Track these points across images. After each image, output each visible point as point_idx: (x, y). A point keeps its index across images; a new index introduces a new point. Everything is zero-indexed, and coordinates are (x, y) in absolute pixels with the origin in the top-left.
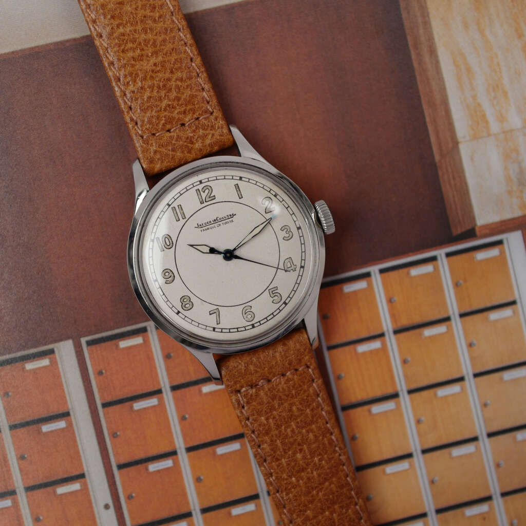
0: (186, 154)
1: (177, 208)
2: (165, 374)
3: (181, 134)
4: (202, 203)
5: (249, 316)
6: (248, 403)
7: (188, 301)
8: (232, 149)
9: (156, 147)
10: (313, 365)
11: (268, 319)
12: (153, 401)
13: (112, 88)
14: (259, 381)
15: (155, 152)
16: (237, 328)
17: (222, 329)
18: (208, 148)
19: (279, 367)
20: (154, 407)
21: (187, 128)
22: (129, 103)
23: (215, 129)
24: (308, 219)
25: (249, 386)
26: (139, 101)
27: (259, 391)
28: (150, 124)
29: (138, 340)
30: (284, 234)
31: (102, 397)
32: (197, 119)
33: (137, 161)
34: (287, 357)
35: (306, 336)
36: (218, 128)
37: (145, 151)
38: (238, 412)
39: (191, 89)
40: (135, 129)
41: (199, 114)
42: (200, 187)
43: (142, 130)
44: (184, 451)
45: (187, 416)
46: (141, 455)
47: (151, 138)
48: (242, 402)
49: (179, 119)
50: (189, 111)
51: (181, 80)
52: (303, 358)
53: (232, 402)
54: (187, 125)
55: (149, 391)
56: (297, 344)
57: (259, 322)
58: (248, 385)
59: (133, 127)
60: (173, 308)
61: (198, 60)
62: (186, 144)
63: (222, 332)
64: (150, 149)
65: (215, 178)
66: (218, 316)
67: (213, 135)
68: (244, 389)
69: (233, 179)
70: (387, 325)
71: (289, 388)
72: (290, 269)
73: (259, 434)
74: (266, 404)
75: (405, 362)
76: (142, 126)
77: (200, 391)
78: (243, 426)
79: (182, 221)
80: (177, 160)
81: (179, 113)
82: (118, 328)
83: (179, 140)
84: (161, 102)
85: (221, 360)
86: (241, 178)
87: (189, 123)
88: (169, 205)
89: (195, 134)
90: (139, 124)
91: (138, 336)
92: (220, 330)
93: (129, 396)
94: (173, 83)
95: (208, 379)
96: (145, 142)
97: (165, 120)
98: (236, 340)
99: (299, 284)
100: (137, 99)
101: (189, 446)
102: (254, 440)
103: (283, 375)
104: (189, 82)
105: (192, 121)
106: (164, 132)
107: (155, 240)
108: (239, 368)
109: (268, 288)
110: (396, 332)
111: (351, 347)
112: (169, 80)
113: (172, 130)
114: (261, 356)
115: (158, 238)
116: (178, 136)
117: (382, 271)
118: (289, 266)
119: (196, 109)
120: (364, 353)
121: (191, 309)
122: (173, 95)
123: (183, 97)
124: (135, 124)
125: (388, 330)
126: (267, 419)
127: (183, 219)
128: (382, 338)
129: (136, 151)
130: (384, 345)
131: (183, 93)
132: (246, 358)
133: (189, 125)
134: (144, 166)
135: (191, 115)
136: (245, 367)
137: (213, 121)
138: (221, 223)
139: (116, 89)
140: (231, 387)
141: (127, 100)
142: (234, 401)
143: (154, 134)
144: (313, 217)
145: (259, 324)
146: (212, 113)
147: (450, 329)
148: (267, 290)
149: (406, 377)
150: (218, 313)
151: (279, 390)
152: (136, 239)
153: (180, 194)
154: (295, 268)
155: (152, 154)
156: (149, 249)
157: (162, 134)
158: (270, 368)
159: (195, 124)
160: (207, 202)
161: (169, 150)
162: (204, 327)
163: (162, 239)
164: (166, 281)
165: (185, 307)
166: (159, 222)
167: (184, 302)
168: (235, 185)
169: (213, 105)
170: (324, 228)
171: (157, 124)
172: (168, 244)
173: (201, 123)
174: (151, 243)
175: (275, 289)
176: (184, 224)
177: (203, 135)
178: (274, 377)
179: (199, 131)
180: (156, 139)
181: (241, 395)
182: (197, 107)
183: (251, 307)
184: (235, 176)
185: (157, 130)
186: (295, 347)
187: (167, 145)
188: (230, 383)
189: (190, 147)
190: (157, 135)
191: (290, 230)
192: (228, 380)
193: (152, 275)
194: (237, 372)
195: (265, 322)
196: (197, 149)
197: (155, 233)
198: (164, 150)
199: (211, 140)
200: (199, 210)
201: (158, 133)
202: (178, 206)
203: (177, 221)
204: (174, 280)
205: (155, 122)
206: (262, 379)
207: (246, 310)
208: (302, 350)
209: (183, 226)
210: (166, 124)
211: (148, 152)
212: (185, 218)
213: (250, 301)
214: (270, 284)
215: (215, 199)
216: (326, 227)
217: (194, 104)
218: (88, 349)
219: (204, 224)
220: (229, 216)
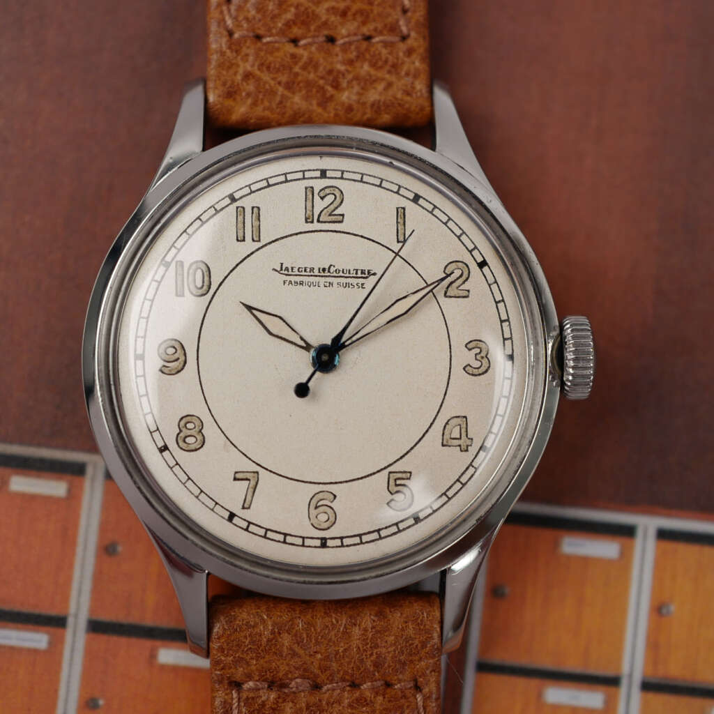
0: (315, 107)
1: (248, 211)
2: (87, 586)
3: (319, 57)
4: (308, 220)
5: (323, 517)
7: (197, 429)
8: (424, 132)
9: (253, 66)
10: (431, 686)
11: (365, 538)
12: (37, 639)
14: (291, 680)
15: (247, 76)
16: (285, 535)
17: (250, 523)
18: (368, 111)
19: (349, 663)
20: (35, 652)
21: (337, 49)
23: (398, 74)
24: (536, 344)
25: (265, 681)
27: (284, 701)
28: (259, 10)
29: (55, 488)
30: (469, 357)
32: (368, 38)
33: (199, 86)
34: (377, 646)
35: (438, 614)
36: (407, 74)
37: (227, 65)
40: (222, 12)
41: (375, 30)
42: (319, 184)
43: (235, 19)
45: (101, 702)
47: (249, 42)
48: (236, 711)
49: (325, 23)
50: (354, 15)
52: (411, 661)
53: (212, 704)
54: (340, 42)
55: (37, 611)
56: (410, 625)
57: (342, 538)
58: (262, 679)
59: (219, 5)
60: (156, 435)
62: (321, 82)
63: (247, 530)
64: (238, 66)
65: (358, 177)
66: (251, 490)
67: (390, 85)
68: (251, 684)
69: (397, 193)
70: (633, 661)
72: (456, 442)
76: (240, 8)
77: (153, 656)
79: (249, 246)
80: (289, 112)
81: (333, 10)
82: (21, 442)
83: (310, 68)
85: (222, 598)
86: (416, 198)
87: (346, 40)
88: (233, 200)
89: (350, 69)
91: (59, 479)
92: (244, 525)
95: (177, 636)
96: (234, 47)
97: (297, 15)
98: (271, 561)
99: (464, 485)
103: (354, 686)
105: (355, 38)
106: (284, 40)
107: (173, 264)
108: (257, 630)
109: (390, 469)
110: (647, 686)
111: (534, 683)
113: (302, 42)
114: (319, 622)
115: (182, 263)
116: (311, 60)
117: (664, 535)
118: (456, 434)
119: (371, 16)
120: (556, 708)
121: (196, 450)
125: (630, 676)
127: (253, 240)
128: (612, 690)
129: (207, 61)
130: (610, 704)
132: (282, 615)
133: (344, 44)
134: (211, 98)
135: (356, 24)
136: (273, 632)
137: (401, 54)
138: (335, 281)
140: (222, 669)
142: (217, 702)
143: (258, 37)
144: (550, 346)
145: (338, 542)
146: (404, 38)
148: (386, 472)
150: (253, 483)
152: (131, 247)
153: (266, 184)
154: (467, 446)
155: (239, 77)
156: (153, 280)
157: (276, 42)
158: (327, 658)
159: (357, 48)
160: (322, 222)
161: (279, 83)
162: (212, 504)
163: (189, 269)
164: (164, 366)
165: (184, 441)
166: (197, 229)
167: (186, 428)
168: (397, 209)
169: (413, 21)
170: (565, 379)
171: (274, 17)
172: (199, 285)
173: (373, 49)
174: (162, 269)
175: (404, 476)
176: (252, 253)
177: (368, 77)
178: (331, 682)
179: (362, 67)
180: (260, 50)
181: (239, 694)
182: (375, 12)
183: (335, 496)
184: (406, 189)
185: (269, 30)
186: (403, 630)
187: (278, 70)
188: (223, 658)
189: (328, 95)
190: (265, 40)
191: (487, 354)
192: (221, 650)
193: (136, 341)
194: (249, 639)
195: (355, 545)
196: (343, 104)
197: (179, 250)
198: (268, 79)
199: (381, 94)
200: (297, 234)
201: (270, 36)
202: (253, 208)
203: (238, 240)
204: (182, 369)
205: (272, 11)
206: (303, 677)
207: (321, 500)
208: (416, 642)
209: (249, 256)
210: (294, 23)
211: (231, 72)
212: (259, 241)
213: (336, 483)
214: (398, 460)
215: (341, 222)
216: (570, 378)
217: (371, 4)
219: (295, 270)
220: (359, 272)
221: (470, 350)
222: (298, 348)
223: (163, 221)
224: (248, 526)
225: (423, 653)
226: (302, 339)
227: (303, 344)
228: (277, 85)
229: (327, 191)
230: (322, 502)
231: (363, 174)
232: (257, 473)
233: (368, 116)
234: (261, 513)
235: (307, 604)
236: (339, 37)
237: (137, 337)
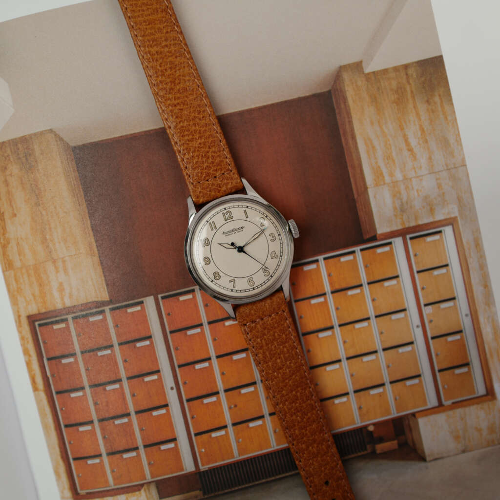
2: (205, 315)
3: (214, 182)
4: (226, 220)
5: (252, 283)
6: (251, 331)
7: (218, 274)
8: (243, 191)
9: (200, 189)
10: (287, 310)
11: (262, 285)
12: (198, 330)
13: (176, 157)
14: (257, 319)
15: (200, 192)
16: (245, 290)
19: (268, 312)
20: (198, 333)
21: (218, 179)
22: (186, 165)
23: (233, 180)
24: (284, 230)
27: (257, 324)
28: (197, 176)
29: (190, 296)
30: (271, 238)
31: (169, 328)
32: (223, 174)
33: (190, 197)
34: (272, 306)
35: (283, 295)
36: (235, 179)
37: (195, 191)
38: (245, 336)
39: (220, 157)
41: (224, 171)
42: (225, 212)
43: (193, 180)
44: (215, 358)
45: (217, 338)
46: (191, 360)
47: (197, 184)
48: (247, 331)
49: (213, 174)
50: (219, 170)
51: (214, 152)
52: (281, 306)
55: (196, 324)
56: (278, 299)
58: (250, 322)
59: (188, 178)
60: (210, 279)
61: (224, 141)
62: (217, 188)
64: (197, 191)
65: (233, 207)
67: (232, 183)
68: (248, 324)
69: (243, 207)
70: (328, 288)
71: (273, 323)
72: (274, 257)
73: (256, 349)
74: (261, 332)
75: (337, 309)
76: (193, 178)
77: (224, 325)
78: (247, 344)
79: (215, 231)
81: (213, 170)
82: (179, 289)
83: (213, 185)
84: (203, 165)
85: (236, 307)
86: (247, 207)
88: (208, 222)
89: (222, 182)
90: (191, 176)
91: (190, 294)
92: (235, 291)
93: (185, 327)
94: (210, 154)
95: (229, 318)
96: (195, 187)
97: (206, 174)
98: (244, 297)
99: (279, 265)
100: (190, 163)
101: (217, 355)
102: (254, 352)
103: (270, 316)
104: (219, 154)
105: (220, 175)
106: (205, 181)
108: (245, 312)
110: (332, 292)
111: (308, 301)
112: (208, 152)
113: (209, 180)
114: (258, 305)
115: (201, 240)
116: (212, 183)
117: (325, 259)
118: (274, 255)
119: (222, 169)
120: (314, 304)
121: (219, 279)
122: (210, 161)
123: (215, 162)
124: (189, 176)
125: (328, 292)
126: (261, 340)
127: (215, 229)
128: (325, 296)
129: (189, 192)
130: (326, 299)
131: (215, 159)
132: (250, 307)
133: (219, 177)
134: (194, 199)
135: (220, 172)
136: (249, 311)
137: (232, 175)
138: (236, 232)
139: (179, 157)
140: (241, 323)
141: (184, 163)
142: (243, 330)
143: (199, 182)
144: (287, 229)
145: (257, 287)
146: (231, 171)
147: (362, 291)
148: (261, 269)
149: (338, 317)
150: (234, 282)
151: (268, 324)
152: (189, 240)
153: (213, 216)
155: (198, 193)
158: (263, 312)
159: (222, 177)
160: (229, 220)
161: (208, 191)
162: (227, 289)
163: (203, 241)
164: (206, 263)
165: (216, 278)
166: (202, 231)
167: (216, 275)
168: (244, 211)
169: (232, 166)
170: (293, 235)
171: (201, 177)
173: (225, 176)
174: (198, 242)
175: (266, 268)
177: (227, 183)
178: (265, 317)
179: (224, 181)
180: (201, 185)
181: (247, 327)
182: (223, 167)
183: (253, 278)
185: (201, 180)
187: (206, 188)
189: (219, 190)
190: (201, 183)
191: (274, 235)
192: (239, 319)
193: (198, 260)
194: (244, 314)
195: (261, 287)
196: (223, 191)
197: (200, 237)
198: (205, 191)
199: (231, 186)
200: (224, 224)
202: (213, 222)
203: (212, 230)
204: (210, 263)
205: (200, 175)
206: (259, 318)
208: (280, 302)
209: (215, 233)
210: (206, 176)
212: (217, 229)
213: (252, 275)
214: (263, 265)
215: (233, 218)
217: (221, 166)
218: (162, 301)
219: (227, 232)
220: (241, 228)
221: (270, 236)
222: (234, 249)
223: (194, 231)
229: (227, 212)
230: (250, 280)
232: (234, 279)
234: (238, 287)
235: (254, 302)
236: (217, 176)
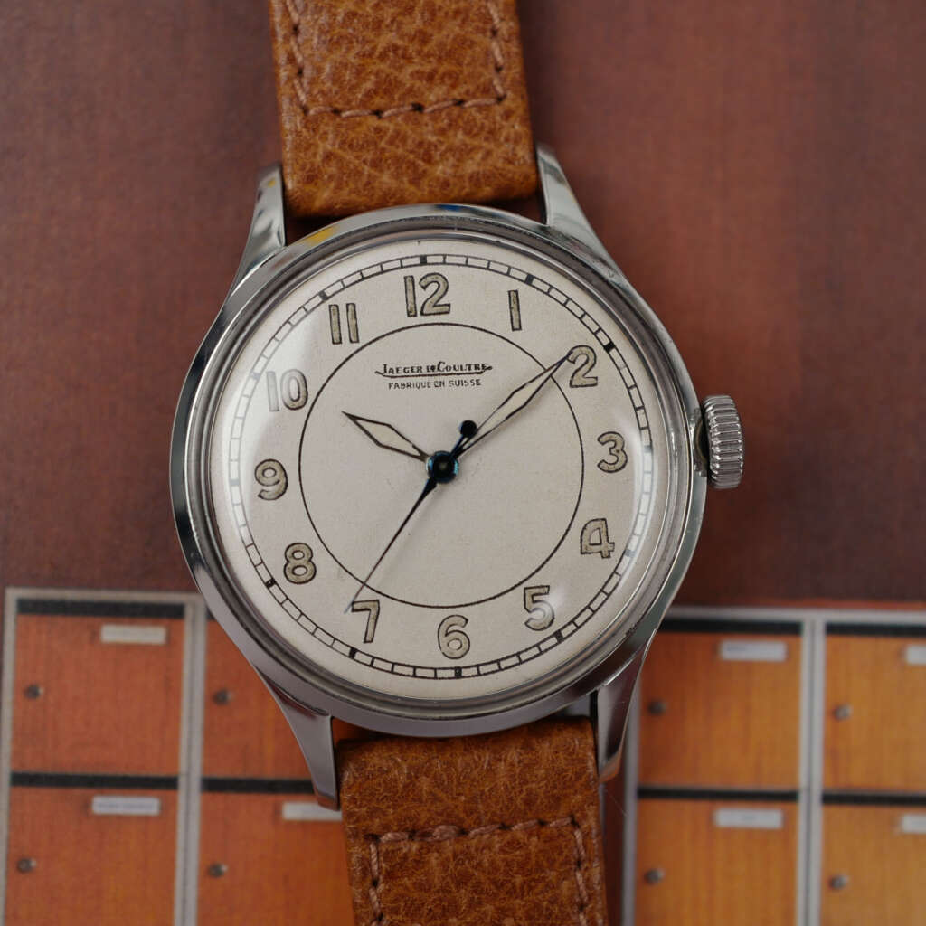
0: (407, 185)
1: (343, 309)
2: (198, 740)
3: (407, 129)
4: (411, 313)
5: (455, 645)
6: (390, 876)
7: (306, 558)
8: (532, 202)
9: (333, 145)
10: (591, 822)
11: (504, 664)
12: (147, 805)
14: (434, 827)
15: (328, 157)
16: (415, 668)
17: (374, 658)
18: (467, 184)
19: (497, 803)
21: (426, 118)
22: (295, 17)
23: (496, 140)
24: (677, 431)
25: (406, 830)
26: (324, 18)
27: (428, 851)
28: (334, 81)
29: (152, 634)
30: (603, 452)
31: (16, 756)
32: (460, 103)
33: (276, 175)
34: (526, 782)
35: (590, 740)
36: (507, 140)
37: (304, 146)
38: (357, 891)
39: (464, 21)
40: (293, 87)
41: (467, 92)
42: (419, 273)
43: (309, 93)
45: (224, 868)
47: (326, 118)
48: (375, 868)
49: (410, 90)
50: (442, 78)
52: (566, 796)
53: (349, 861)
54: (429, 110)
55: (143, 773)
56: (561, 755)
57: (478, 666)
58: (401, 829)
59: (289, 79)
60: (261, 569)
62: (412, 157)
63: (371, 666)
64: (317, 146)
65: (462, 261)
66: (372, 621)
67: (488, 153)
68: (390, 835)
69: (508, 274)
70: (811, 774)
71: (508, 864)
72: (597, 548)
74: (438, 891)
75: (832, 883)
76: (313, 82)
77: (277, 811)
79: (347, 348)
80: (378, 193)
81: (417, 75)
82: (110, 587)
83: (397, 142)
84: (378, 35)
85: (349, 742)
86: (529, 280)
87: (436, 106)
88: (324, 297)
89: (442, 139)
90: (308, 72)
91: (155, 624)
92: (368, 660)
93: (90, 771)
95: (302, 788)
96: (310, 126)
97: (377, 83)
98: (402, 699)
99: (608, 596)
100: (317, 11)
103: (505, 827)
105: (445, 104)
106: (366, 113)
107: (264, 377)
108: (391, 775)
109: (525, 585)
110: (829, 799)
111: (702, 806)
113: (386, 114)
114: (459, 761)
115: (273, 373)
116: (397, 133)
117: (833, 630)
118: (595, 539)
119: (461, 77)
120: (730, 832)
121: (307, 581)
122: (415, 26)
123: (437, 37)
124: (296, 71)
125: (809, 789)
127: (351, 341)
128: (789, 806)
129: (280, 143)
131: (440, 27)
132: (418, 757)
133: (433, 112)
134: (290, 186)
135: (444, 88)
136: (409, 776)
137: (498, 118)
138: (446, 379)
140: (358, 821)
141: (291, 8)
142: (355, 858)
143: (337, 112)
144: (692, 431)
145: (474, 671)
146: (500, 99)
148: (521, 588)
150: (374, 613)
151: (480, 864)
152: (214, 360)
153: (360, 277)
154: (609, 552)
155: (319, 159)
156: (242, 395)
157: (357, 116)
158: (473, 799)
159: (449, 115)
160: (426, 315)
161: (364, 162)
162: (330, 641)
163: (282, 380)
164: (263, 491)
165: (294, 573)
166: (287, 335)
167: (295, 558)
168: (509, 292)
169: (509, 79)
170: (711, 467)
171: (353, 88)
172: (295, 397)
173: (466, 116)
174: (252, 382)
175: (541, 590)
176: (351, 356)
177: (463, 147)
178: (479, 825)
179: (455, 135)
180: (340, 125)
181: (377, 848)
182: (466, 73)
183: (467, 620)
184: (517, 269)
185: (349, 102)
186: (553, 761)
187: (362, 147)
188: (357, 810)
189: (420, 170)
190: (344, 115)
191: (623, 447)
192: (353, 800)
193: (229, 465)
194: (383, 786)
195: (493, 672)
196: (438, 179)
197: (269, 359)
198: (352, 157)
199: (479, 164)
200: (399, 330)
201: (349, 110)
202: (348, 305)
203: (334, 343)
204: (284, 492)
205: (350, 80)
206: (446, 823)
207: (451, 625)
208: (570, 773)
209: (347, 359)
210: (376, 92)
211: (310, 153)
212: (358, 341)
213: (466, 605)
214: (533, 574)
215: (448, 312)
216: (718, 466)
217: (460, 64)
218: (16, 621)
219: (401, 370)
220: (473, 367)
221: (603, 444)
222: (410, 458)
223: (248, 328)
224: (372, 662)
225: (578, 785)
226: (415, 447)
227: (417, 453)
228: (362, 165)
229: (429, 279)
230: (452, 628)
231: (467, 257)
232: (378, 601)
233: (467, 190)
234: (386, 645)
235: (445, 743)
236: (427, 105)
237: (230, 460)
